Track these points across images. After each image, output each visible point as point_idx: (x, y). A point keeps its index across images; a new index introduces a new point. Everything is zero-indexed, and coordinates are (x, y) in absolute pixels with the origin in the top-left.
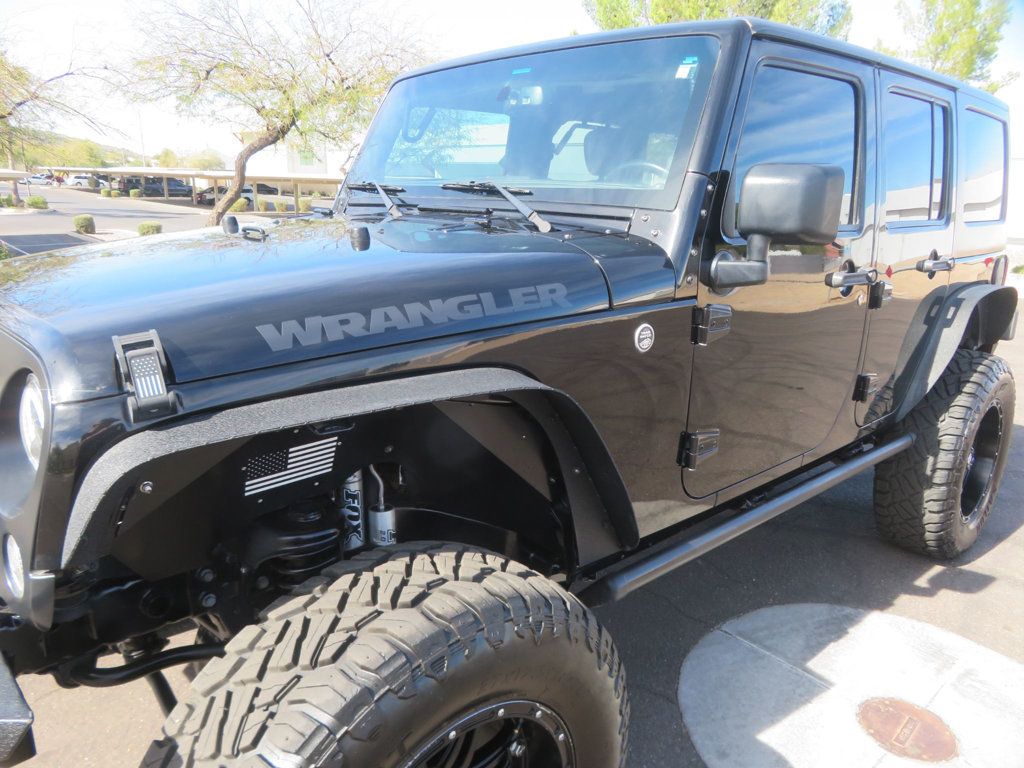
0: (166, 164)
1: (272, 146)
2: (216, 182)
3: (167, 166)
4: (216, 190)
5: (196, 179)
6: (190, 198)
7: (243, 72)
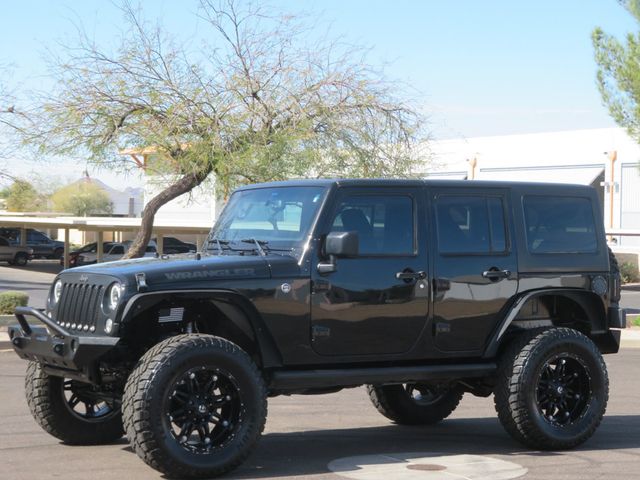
0: (18, 206)
1: (187, 194)
2: (101, 235)
3: (20, 209)
4: (100, 248)
5: (71, 231)
6: (59, 261)
7: (159, 116)
